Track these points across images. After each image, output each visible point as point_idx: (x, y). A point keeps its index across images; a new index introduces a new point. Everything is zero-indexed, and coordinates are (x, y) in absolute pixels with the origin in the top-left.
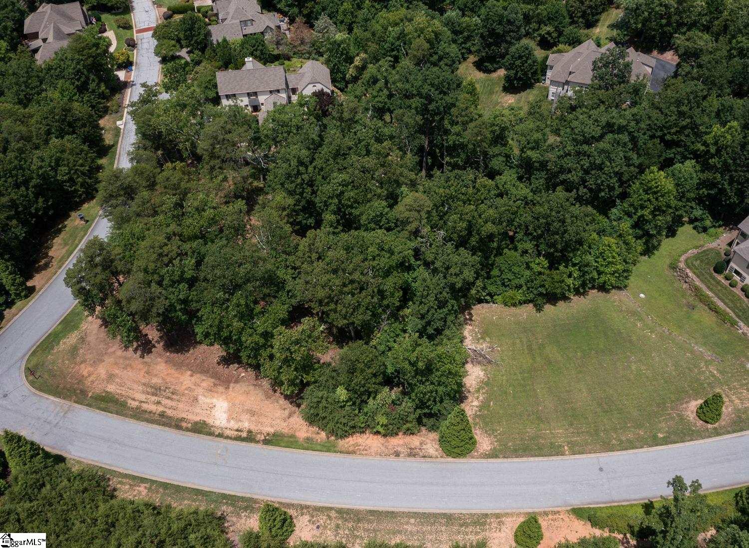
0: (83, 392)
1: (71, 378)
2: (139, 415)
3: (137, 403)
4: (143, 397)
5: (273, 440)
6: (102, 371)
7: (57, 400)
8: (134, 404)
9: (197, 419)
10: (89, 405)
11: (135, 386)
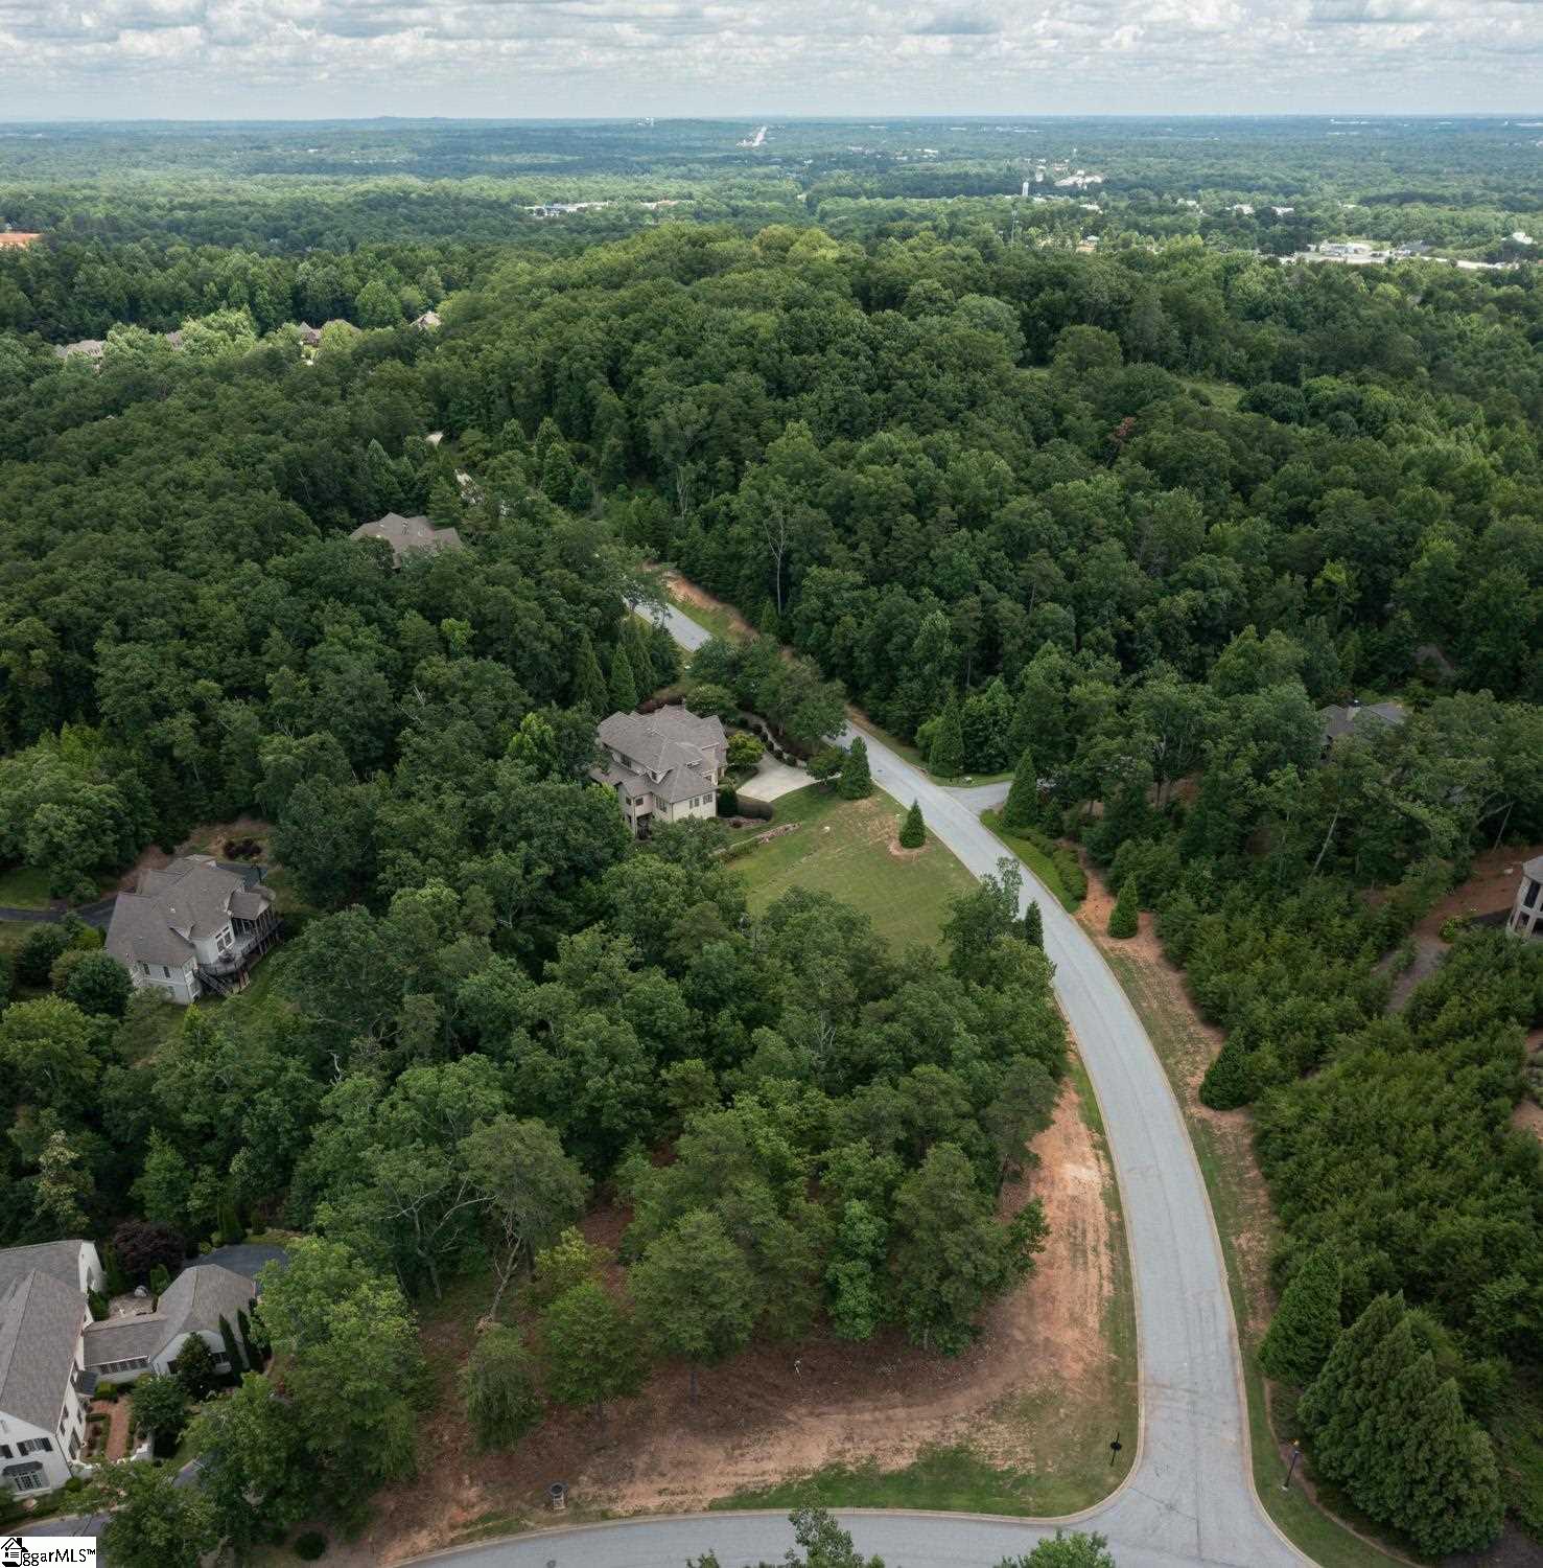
0: (1113, 1370)
1: (1094, 1394)
2: (1122, 1277)
3: (1105, 1283)
4: (1094, 1274)
5: (1095, 1123)
6: (1069, 1336)
7: (1142, 1412)
8: (1108, 1288)
9: (1101, 1203)
10: (1134, 1355)
11: (1081, 1280)
